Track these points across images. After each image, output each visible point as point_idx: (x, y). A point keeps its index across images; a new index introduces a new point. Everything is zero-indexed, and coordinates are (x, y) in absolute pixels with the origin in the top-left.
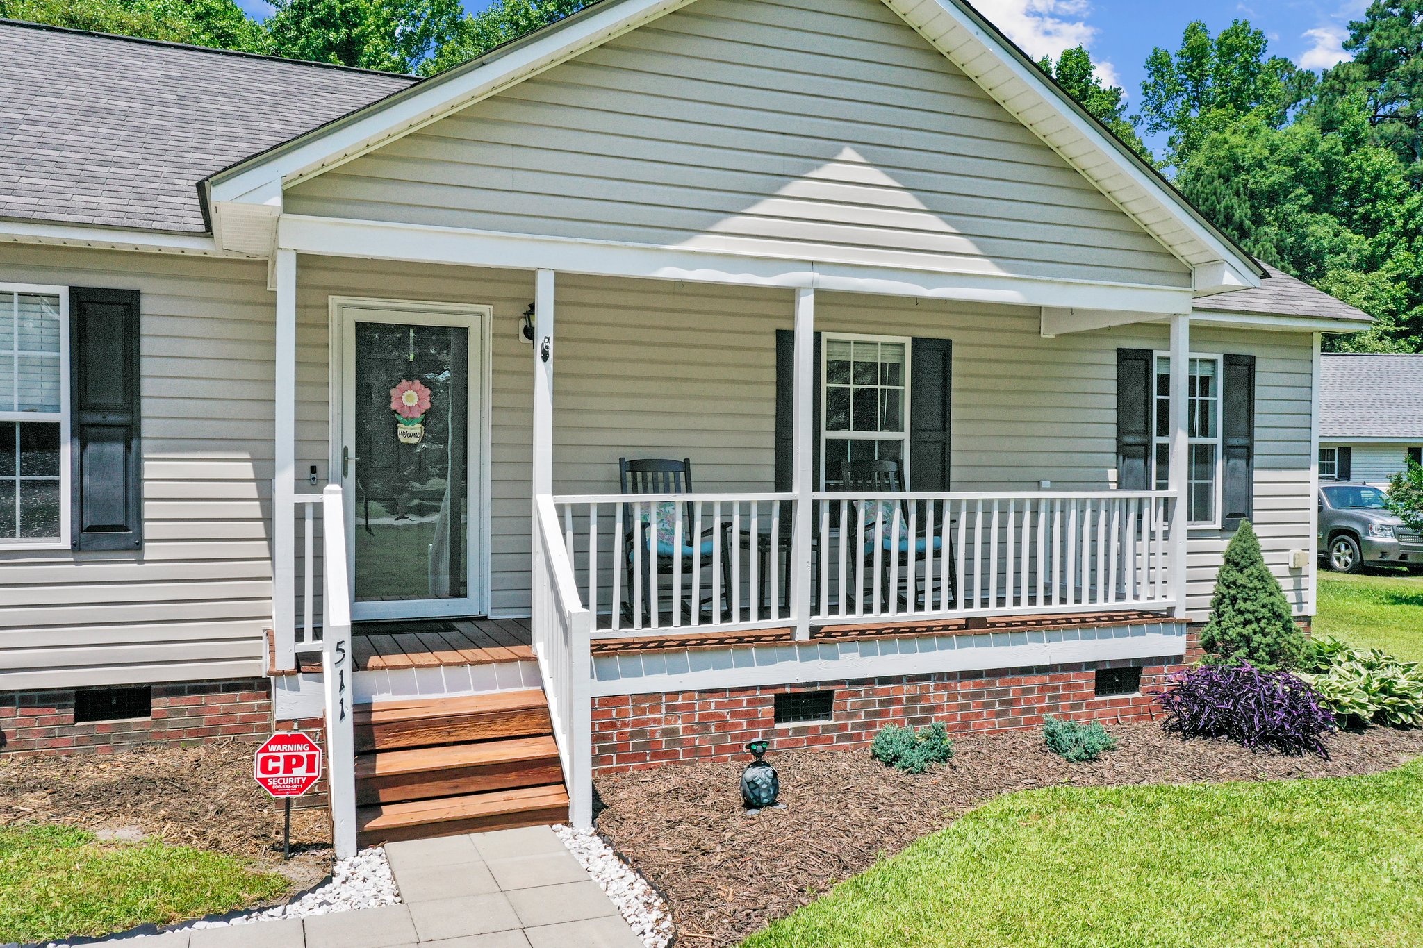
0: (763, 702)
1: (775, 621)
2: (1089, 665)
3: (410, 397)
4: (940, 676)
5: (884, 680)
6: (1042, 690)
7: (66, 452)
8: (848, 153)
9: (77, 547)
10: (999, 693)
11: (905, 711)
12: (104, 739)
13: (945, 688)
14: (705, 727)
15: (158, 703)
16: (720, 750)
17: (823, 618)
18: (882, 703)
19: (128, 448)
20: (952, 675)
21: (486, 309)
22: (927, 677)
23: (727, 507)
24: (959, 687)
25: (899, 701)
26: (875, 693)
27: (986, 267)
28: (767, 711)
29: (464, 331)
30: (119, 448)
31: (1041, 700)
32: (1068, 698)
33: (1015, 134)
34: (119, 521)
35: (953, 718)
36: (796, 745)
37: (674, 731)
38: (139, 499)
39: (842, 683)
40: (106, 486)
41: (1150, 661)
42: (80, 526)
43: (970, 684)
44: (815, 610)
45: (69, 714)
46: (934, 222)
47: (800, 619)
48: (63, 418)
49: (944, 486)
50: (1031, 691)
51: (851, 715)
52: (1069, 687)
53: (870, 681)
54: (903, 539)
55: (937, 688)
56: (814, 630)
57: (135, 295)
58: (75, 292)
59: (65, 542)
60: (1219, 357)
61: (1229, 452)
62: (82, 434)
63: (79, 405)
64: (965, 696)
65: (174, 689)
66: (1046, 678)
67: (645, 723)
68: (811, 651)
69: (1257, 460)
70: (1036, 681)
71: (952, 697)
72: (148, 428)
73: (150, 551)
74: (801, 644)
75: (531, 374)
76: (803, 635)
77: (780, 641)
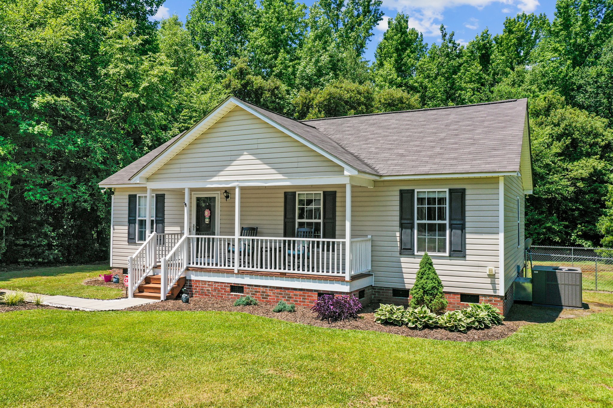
0: (227, 286)
1: (231, 267)
2: (315, 291)
3: (207, 213)
4: (270, 287)
5: (256, 286)
6: (300, 296)
7: (155, 225)
10: (287, 294)
11: (261, 295)
13: (272, 290)
14: (215, 290)
16: (218, 296)
17: (242, 268)
18: (255, 292)
19: (163, 224)
20: (274, 287)
21: (219, 192)
22: (266, 287)
25: (259, 292)
26: (254, 289)
28: (228, 289)
29: (215, 198)
31: (300, 299)
32: (308, 299)
35: (274, 299)
36: (235, 298)
37: (209, 290)
39: (245, 285)
40: (160, 232)
41: (337, 292)
43: (279, 291)
44: (240, 266)
47: (236, 268)
48: (154, 219)
50: (297, 295)
51: (248, 293)
52: (309, 296)
53: (252, 285)
55: (269, 290)
56: (238, 270)
57: (164, 195)
58: (156, 195)
60: (447, 190)
61: (453, 227)
62: (157, 222)
63: (156, 216)
64: (277, 293)
66: (302, 293)
67: (203, 287)
68: (238, 276)
69: (467, 230)
70: (298, 293)
71: (274, 293)
72: (166, 220)
74: (236, 274)
76: (236, 271)
77: (230, 272)
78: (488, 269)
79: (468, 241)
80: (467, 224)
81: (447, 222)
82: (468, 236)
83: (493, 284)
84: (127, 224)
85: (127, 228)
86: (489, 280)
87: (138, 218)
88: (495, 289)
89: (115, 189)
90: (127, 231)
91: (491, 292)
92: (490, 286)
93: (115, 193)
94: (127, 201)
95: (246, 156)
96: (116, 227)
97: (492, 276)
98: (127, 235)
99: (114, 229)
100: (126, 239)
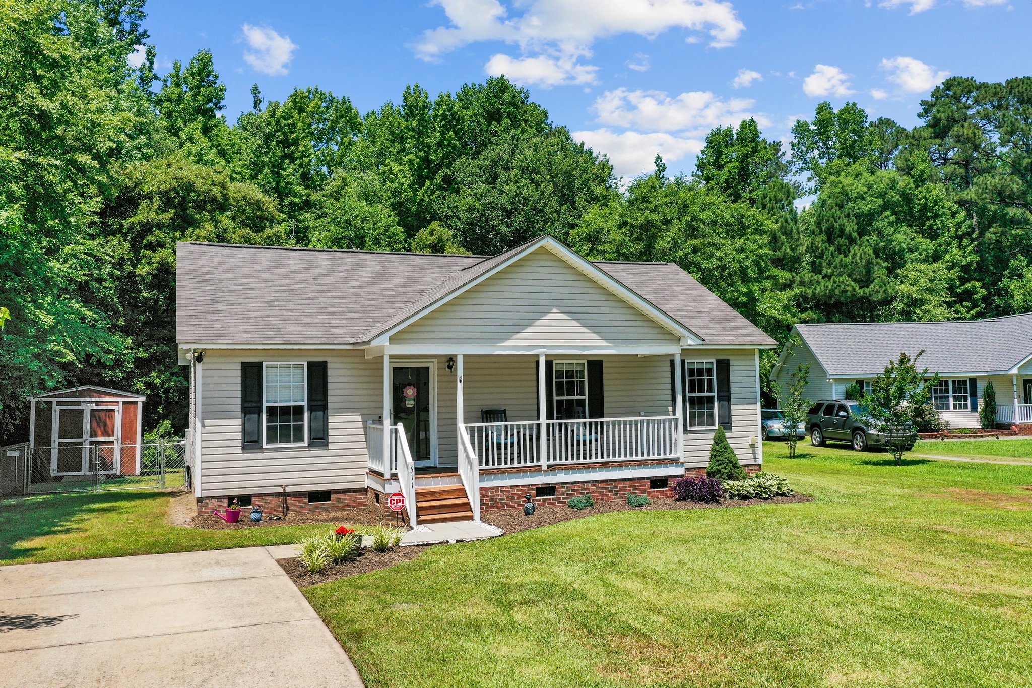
0: (532, 490)
1: (535, 463)
2: (647, 478)
3: (410, 392)
4: (593, 482)
5: (573, 483)
6: (630, 487)
7: (306, 415)
8: (555, 310)
9: (310, 445)
10: (614, 488)
11: (581, 494)
12: (317, 508)
13: (595, 486)
14: (513, 498)
15: (333, 497)
16: (518, 505)
17: (552, 462)
18: (573, 491)
19: (324, 413)
20: (597, 482)
21: (435, 360)
22: (588, 482)
23: (518, 426)
24: (600, 486)
25: (578, 490)
26: (570, 487)
27: (603, 343)
28: (533, 493)
29: (427, 368)
30: (321, 413)
31: (630, 490)
32: (640, 490)
33: (612, 298)
34: (321, 437)
35: (598, 496)
36: (544, 504)
37: (504, 499)
38: (327, 429)
39: (559, 484)
40: (318, 425)
41: (671, 477)
42: (310, 438)
43: (604, 485)
44: (548, 459)
45: (307, 500)
46: (584, 330)
47: (544, 463)
48: (305, 404)
49: (602, 417)
50: (626, 487)
51: (562, 495)
52: (640, 486)
53: (568, 483)
54: (584, 435)
55: (592, 486)
56: (549, 466)
57: (326, 363)
58: (309, 363)
59: (306, 444)
60: (714, 361)
61: (720, 399)
62: (311, 409)
63: (310, 399)
64: (602, 489)
65: (338, 492)
66: (632, 482)
67: (494, 496)
68: (547, 473)
69: (733, 401)
70: (627, 484)
71: (597, 489)
72: (330, 406)
73: (331, 446)
74: (544, 471)
75: (456, 388)
76: (545, 468)
77: (537, 470)
78: (750, 438)
79: (733, 413)
80: (732, 396)
81: (715, 394)
82: (733, 407)
83: (754, 453)
84: (239, 414)
85: (239, 422)
86: (750, 450)
87: (265, 404)
88: (755, 458)
89: (204, 350)
90: (240, 428)
91: (752, 462)
92: (751, 456)
93: (205, 360)
94: (239, 373)
95: (555, 315)
96: (207, 422)
97: (753, 446)
98: (240, 436)
99: (203, 426)
100: (240, 443)
